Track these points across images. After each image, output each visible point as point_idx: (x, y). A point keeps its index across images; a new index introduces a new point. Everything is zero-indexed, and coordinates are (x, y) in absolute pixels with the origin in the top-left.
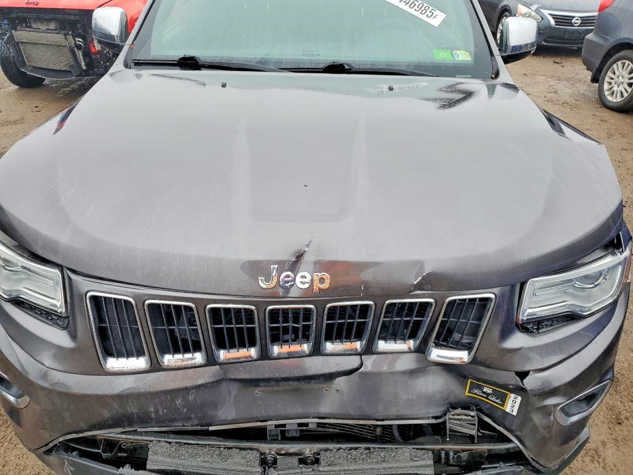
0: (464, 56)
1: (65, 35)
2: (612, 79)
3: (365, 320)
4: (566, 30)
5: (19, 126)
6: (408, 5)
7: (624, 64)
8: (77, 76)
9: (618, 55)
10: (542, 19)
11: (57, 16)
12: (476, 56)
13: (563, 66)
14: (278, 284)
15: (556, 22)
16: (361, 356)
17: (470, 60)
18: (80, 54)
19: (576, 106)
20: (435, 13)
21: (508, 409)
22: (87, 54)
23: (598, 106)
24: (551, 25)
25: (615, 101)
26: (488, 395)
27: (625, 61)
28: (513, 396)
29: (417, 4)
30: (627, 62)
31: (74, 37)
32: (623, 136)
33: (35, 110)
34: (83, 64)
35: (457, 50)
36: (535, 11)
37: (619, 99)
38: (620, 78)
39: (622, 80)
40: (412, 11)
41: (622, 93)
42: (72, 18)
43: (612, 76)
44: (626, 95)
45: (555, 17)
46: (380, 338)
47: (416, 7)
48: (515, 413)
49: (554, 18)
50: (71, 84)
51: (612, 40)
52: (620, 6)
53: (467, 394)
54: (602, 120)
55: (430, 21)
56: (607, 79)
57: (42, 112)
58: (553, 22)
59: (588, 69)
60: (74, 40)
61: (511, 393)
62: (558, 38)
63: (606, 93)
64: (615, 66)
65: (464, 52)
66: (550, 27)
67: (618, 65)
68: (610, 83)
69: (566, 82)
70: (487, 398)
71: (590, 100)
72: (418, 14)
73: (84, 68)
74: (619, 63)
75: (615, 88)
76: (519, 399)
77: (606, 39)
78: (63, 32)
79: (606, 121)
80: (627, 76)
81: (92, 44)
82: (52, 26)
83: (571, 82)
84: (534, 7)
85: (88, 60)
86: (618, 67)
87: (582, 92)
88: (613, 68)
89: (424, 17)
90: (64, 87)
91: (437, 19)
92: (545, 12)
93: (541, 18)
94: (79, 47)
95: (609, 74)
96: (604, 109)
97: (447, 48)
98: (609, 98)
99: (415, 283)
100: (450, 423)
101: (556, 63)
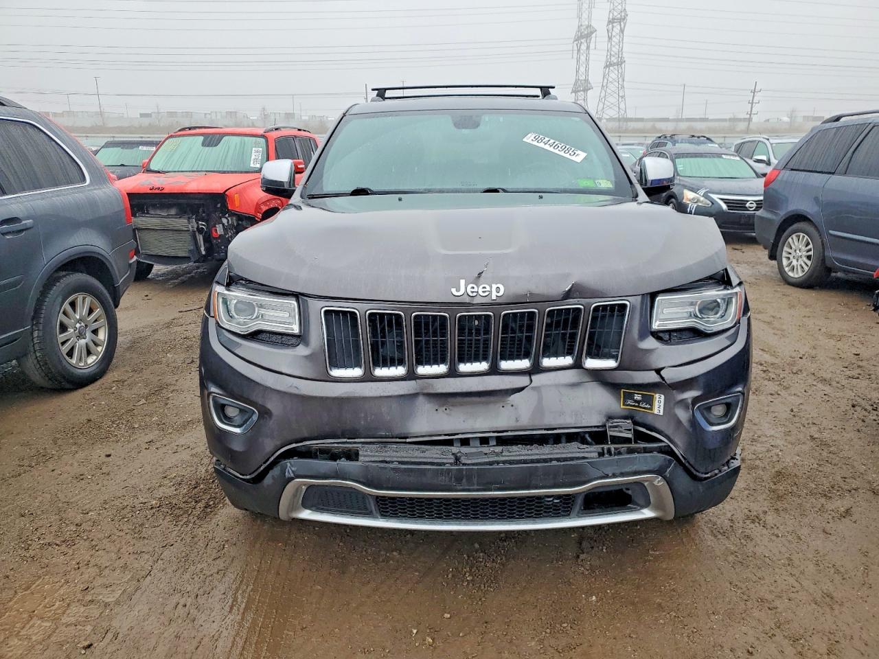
0: (606, 184)
1: (189, 218)
2: (790, 254)
3: (530, 334)
4: (741, 216)
5: (131, 312)
6: (552, 147)
7: (798, 237)
8: (195, 263)
9: (790, 229)
10: (713, 203)
11: (181, 201)
12: (617, 184)
13: (743, 252)
14: (466, 293)
15: (728, 206)
16: (530, 377)
17: (611, 186)
18: (200, 238)
19: (756, 284)
20: (577, 153)
21: (656, 411)
22: (208, 239)
23: (782, 284)
24: (723, 210)
25: (796, 276)
26: (638, 402)
27: (798, 234)
28: (657, 396)
29: (560, 146)
30: (802, 234)
31: (197, 220)
32: (806, 307)
33: (146, 298)
34: (202, 249)
35: (598, 179)
36: (703, 196)
37: (801, 274)
38: (798, 251)
39: (800, 254)
40: (556, 151)
41: (802, 267)
42: (197, 202)
43: (790, 251)
44: (806, 269)
45: (726, 201)
46: (544, 356)
47: (559, 148)
48: (661, 414)
49: (725, 203)
50: (180, 277)
51: (782, 213)
52: (785, 179)
53: (622, 407)
54: (784, 295)
55: (573, 158)
56: (784, 254)
57: (154, 300)
58: (724, 207)
59: (765, 249)
60: (197, 223)
61: (656, 393)
62: (733, 223)
63: (787, 269)
64: (790, 240)
65: (605, 181)
66: (723, 212)
67: (792, 238)
68: (789, 258)
69: (746, 265)
70: (638, 407)
71: (771, 279)
72: (562, 153)
73: (204, 253)
74: (794, 236)
75: (795, 263)
76: (663, 397)
77: (776, 214)
78: (186, 216)
79: (789, 296)
80: (804, 248)
81: (214, 229)
82: (173, 212)
83: (752, 265)
84: (702, 192)
85: (207, 245)
86: (793, 240)
87: (763, 273)
88: (789, 243)
89: (567, 156)
90: (172, 279)
91: (580, 156)
92: (715, 197)
93: (711, 204)
94: (200, 231)
95: (786, 249)
96: (787, 286)
97: (590, 178)
98: (791, 274)
99: (567, 289)
100: (610, 431)
101: (736, 249)
